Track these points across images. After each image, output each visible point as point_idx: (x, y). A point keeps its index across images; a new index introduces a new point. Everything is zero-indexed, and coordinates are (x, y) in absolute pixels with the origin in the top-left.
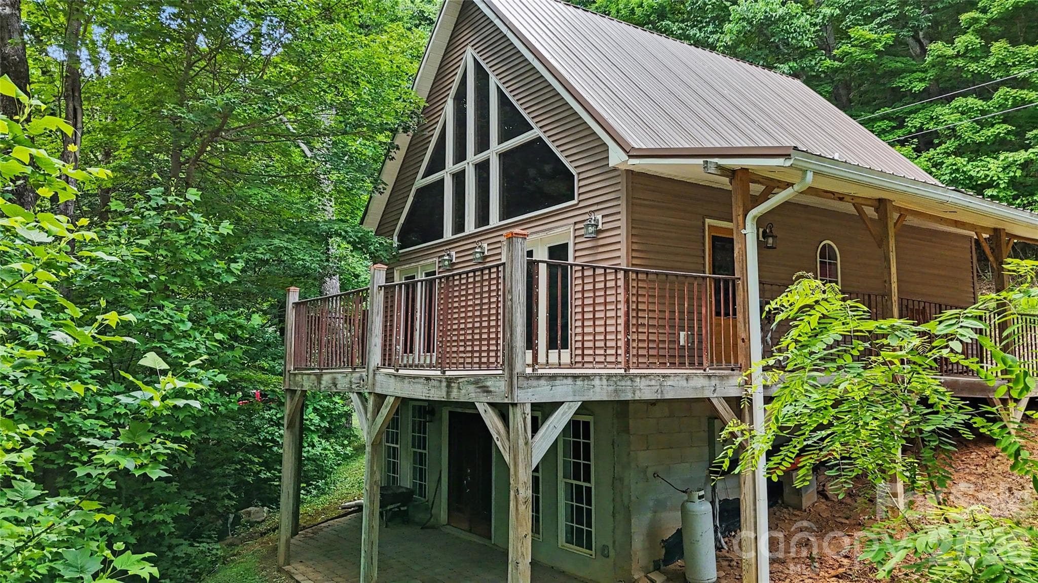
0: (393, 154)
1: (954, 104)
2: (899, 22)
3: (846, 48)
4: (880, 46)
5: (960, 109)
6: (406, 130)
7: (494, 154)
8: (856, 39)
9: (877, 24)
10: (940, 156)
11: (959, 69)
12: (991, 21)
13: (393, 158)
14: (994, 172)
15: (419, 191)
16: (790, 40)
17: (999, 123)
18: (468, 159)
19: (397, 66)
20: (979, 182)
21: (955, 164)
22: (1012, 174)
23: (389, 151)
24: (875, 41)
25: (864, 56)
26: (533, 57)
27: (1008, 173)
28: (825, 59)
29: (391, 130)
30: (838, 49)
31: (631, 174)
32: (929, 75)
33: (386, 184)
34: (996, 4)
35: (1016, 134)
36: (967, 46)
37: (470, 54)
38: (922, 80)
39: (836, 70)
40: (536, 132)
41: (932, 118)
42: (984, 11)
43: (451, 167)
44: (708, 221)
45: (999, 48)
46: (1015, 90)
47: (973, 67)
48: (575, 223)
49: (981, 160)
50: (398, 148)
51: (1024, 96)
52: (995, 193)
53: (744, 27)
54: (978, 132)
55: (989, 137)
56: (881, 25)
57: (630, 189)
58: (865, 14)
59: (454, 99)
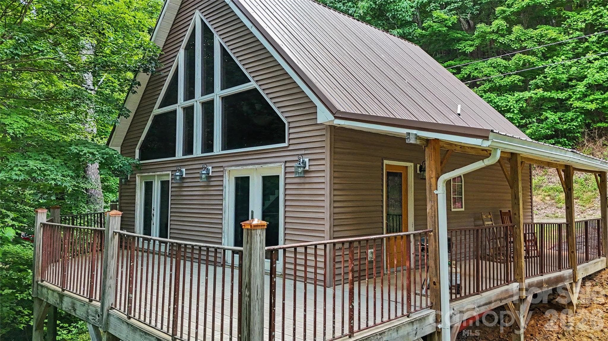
0: (135, 89)
1: (489, 61)
2: (461, 10)
3: (430, 23)
4: (450, 24)
5: (493, 65)
6: (146, 70)
7: (218, 97)
8: (436, 18)
9: (448, 10)
10: (481, 92)
11: (493, 41)
12: (513, 13)
13: (136, 92)
14: (511, 103)
15: (156, 117)
16: (398, 15)
17: (514, 74)
18: (196, 99)
19: (139, 21)
20: (503, 109)
21: (490, 98)
22: (521, 105)
23: (132, 86)
24: (446, 20)
25: (440, 29)
26: (252, 25)
27: (519, 105)
28: (417, 29)
29: (134, 71)
30: (425, 23)
31: (333, 129)
32: (475, 43)
33: (130, 112)
34: (517, 2)
35: (523, 82)
36: (499, 27)
37: (198, 17)
38: (471, 46)
39: (423, 36)
40: (252, 85)
41: (476, 69)
42: (509, 6)
43: (182, 102)
44: (386, 162)
45: (517, 29)
46: (525, 56)
47: (501, 40)
48: (286, 162)
49: (504, 96)
50: (139, 84)
51: (529, 59)
52: (511, 116)
53: (371, 5)
54: (502, 79)
55: (508, 82)
56: (451, 10)
57: (333, 141)
58: (441, 3)
59: (185, 49)
